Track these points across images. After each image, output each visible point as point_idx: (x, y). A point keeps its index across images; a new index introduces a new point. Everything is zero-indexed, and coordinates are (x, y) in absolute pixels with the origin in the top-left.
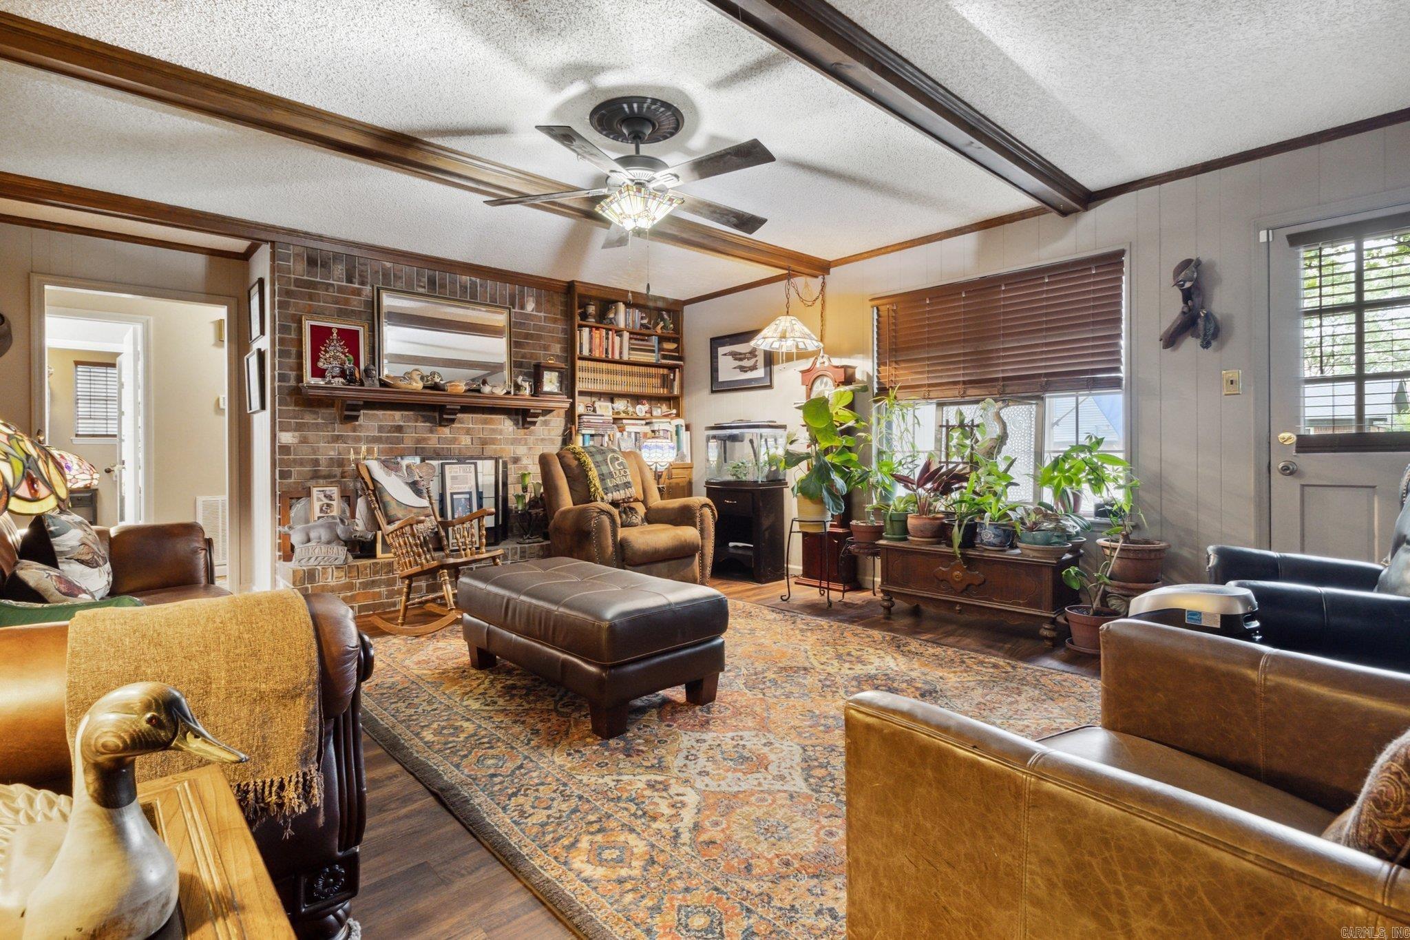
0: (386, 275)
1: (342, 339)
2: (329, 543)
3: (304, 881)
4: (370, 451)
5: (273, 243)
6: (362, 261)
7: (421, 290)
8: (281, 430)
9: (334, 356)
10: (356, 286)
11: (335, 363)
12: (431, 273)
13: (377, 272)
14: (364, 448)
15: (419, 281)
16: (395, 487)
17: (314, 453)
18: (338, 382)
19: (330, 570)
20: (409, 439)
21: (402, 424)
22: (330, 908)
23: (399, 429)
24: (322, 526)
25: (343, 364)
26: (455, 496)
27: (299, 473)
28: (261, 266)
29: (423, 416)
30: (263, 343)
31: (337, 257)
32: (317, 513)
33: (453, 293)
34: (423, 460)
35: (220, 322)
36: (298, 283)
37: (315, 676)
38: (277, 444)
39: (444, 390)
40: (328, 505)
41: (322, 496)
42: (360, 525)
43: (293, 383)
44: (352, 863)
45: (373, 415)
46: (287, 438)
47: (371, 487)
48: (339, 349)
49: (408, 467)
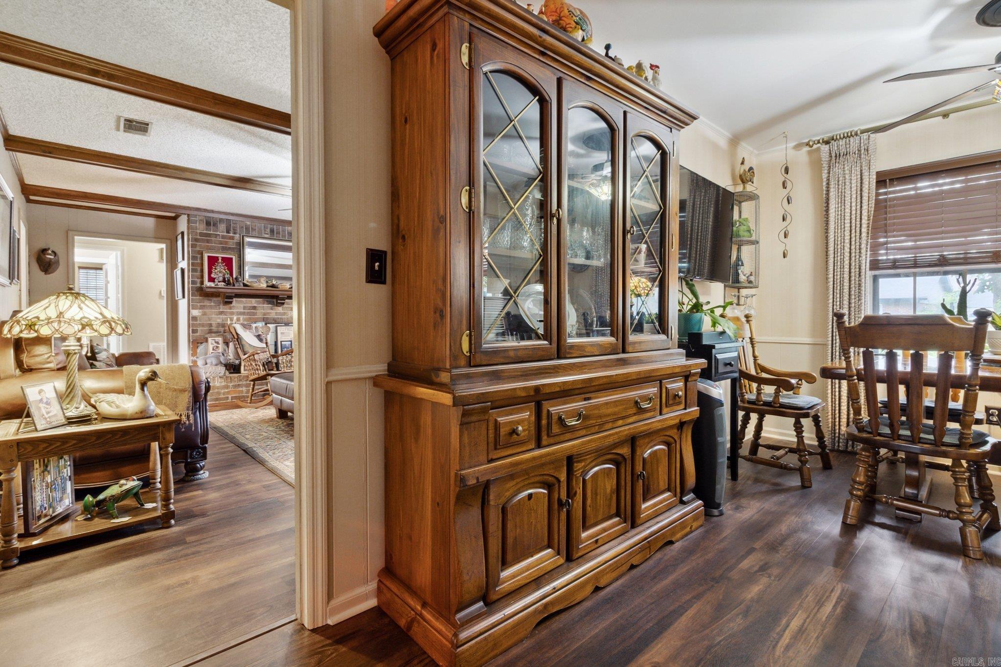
0: (247, 229)
1: (224, 262)
2: (216, 365)
3: (189, 452)
4: (238, 320)
5: (188, 215)
6: (234, 222)
7: (266, 236)
8: (193, 309)
9: (220, 271)
10: (231, 235)
11: (221, 275)
12: (272, 226)
13: (243, 227)
14: (235, 318)
15: (265, 231)
16: (249, 338)
17: (210, 320)
18: (222, 285)
19: (216, 378)
20: (260, 313)
21: (256, 305)
22: (198, 462)
23: (254, 308)
24: (212, 357)
25: (224, 275)
26: (283, 343)
27: (202, 330)
28: (182, 224)
29: (267, 301)
30: (183, 264)
31: (221, 220)
32: (211, 350)
33: (284, 236)
34: (266, 324)
35: (162, 249)
36: (201, 234)
37: (191, 386)
38: (191, 316)
39: (278, 288)
40: (217, 347)
41: (213, 342)
42: (231, 356)
43: (198, 285)
44: (205, 449)
45: (240, 301)
46: (195, 313)
47: (236, 337)
48: (222, 267)
49: (256, 327)
